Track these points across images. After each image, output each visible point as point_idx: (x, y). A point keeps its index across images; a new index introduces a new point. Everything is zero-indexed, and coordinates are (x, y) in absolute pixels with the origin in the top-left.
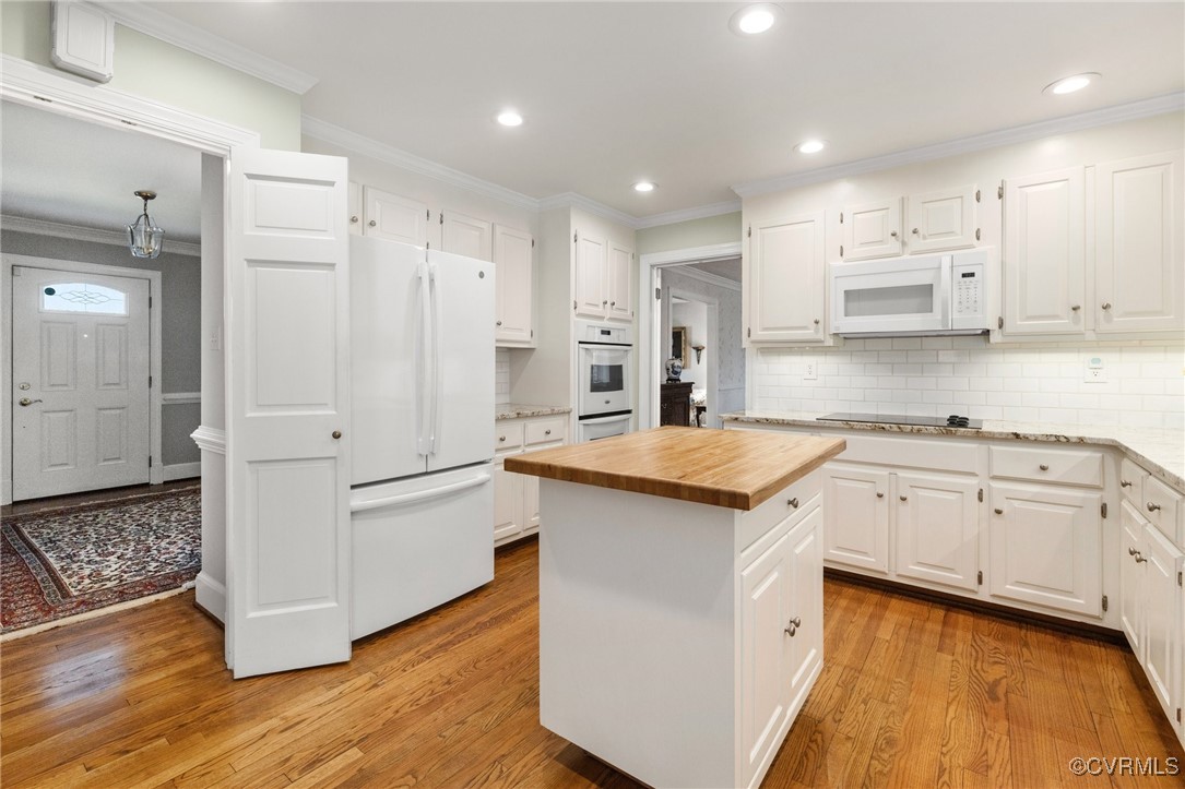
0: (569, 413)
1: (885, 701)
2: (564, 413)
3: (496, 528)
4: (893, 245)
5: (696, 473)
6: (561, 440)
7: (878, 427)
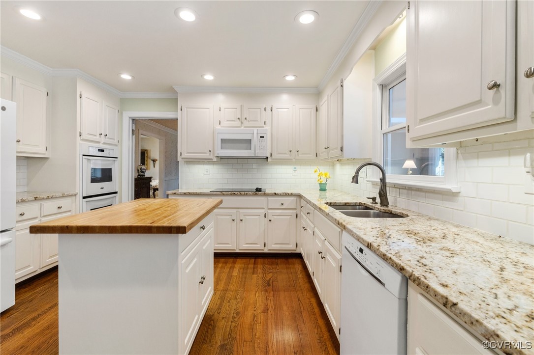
0: (76, 195)
1: (236, 299)
2: (72, 195)
3: (16, 271)
4: (238, 123)
5: (159, 220)
6: (70, 211)
7: (233, 193)
